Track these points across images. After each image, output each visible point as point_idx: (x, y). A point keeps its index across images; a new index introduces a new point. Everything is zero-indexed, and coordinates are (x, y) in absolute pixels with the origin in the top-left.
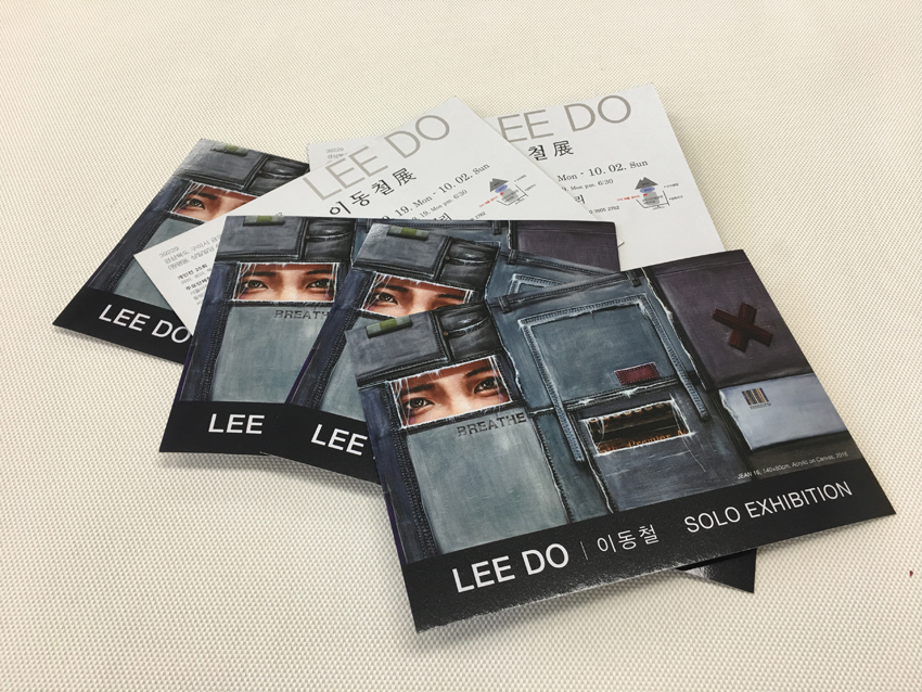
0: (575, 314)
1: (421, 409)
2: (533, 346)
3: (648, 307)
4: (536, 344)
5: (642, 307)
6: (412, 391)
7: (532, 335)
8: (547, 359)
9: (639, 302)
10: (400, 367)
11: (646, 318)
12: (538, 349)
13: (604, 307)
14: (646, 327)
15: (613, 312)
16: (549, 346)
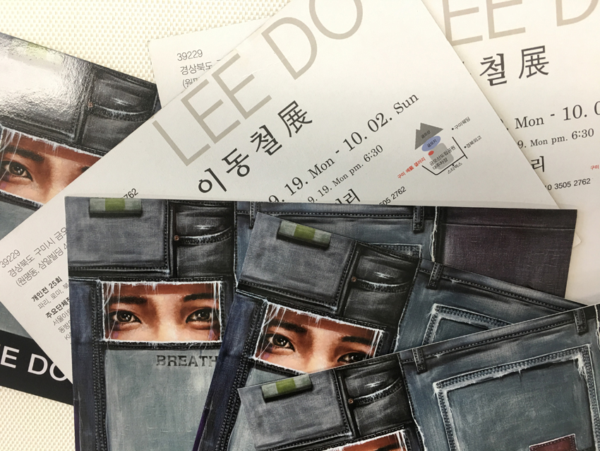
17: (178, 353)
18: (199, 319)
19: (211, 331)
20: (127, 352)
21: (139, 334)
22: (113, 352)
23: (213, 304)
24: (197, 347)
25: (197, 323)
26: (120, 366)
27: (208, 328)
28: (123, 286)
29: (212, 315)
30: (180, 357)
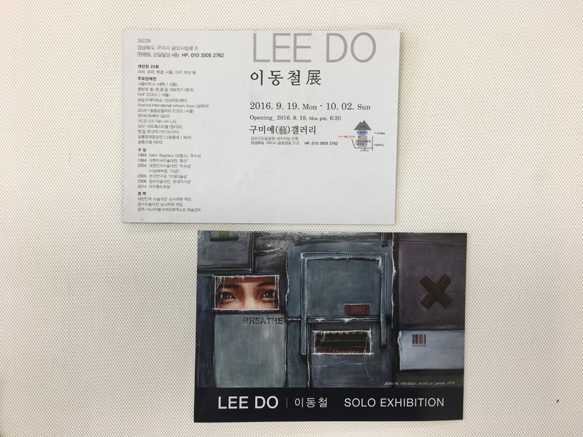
0: (337, 258)
1: (228, 300)
2: (304, 275)
3: (384, 264)
4: (306, 273)
5: (380, 263)
6: (226, 287)
7: (306, 267)
8: (309, 286)
9: (380, 259)
10: (223, 268)
11: (379, 272)
12: (306, 277)
13: (357, 257)
14: (376, 278)
15: (360, 262)
16: (313, 277)
17: (255, 316)
18: (267, 297)
19: (274, 303)
20: (227, 316)
21: (234, 306)
22: (220, 316)
23: (274, 288)
24: (266, 312)
25: (265, 299)
26: (223, 324)
27: (271, 302)
28: (226, 278)
29: (274, 294)
30: (256, 319)
